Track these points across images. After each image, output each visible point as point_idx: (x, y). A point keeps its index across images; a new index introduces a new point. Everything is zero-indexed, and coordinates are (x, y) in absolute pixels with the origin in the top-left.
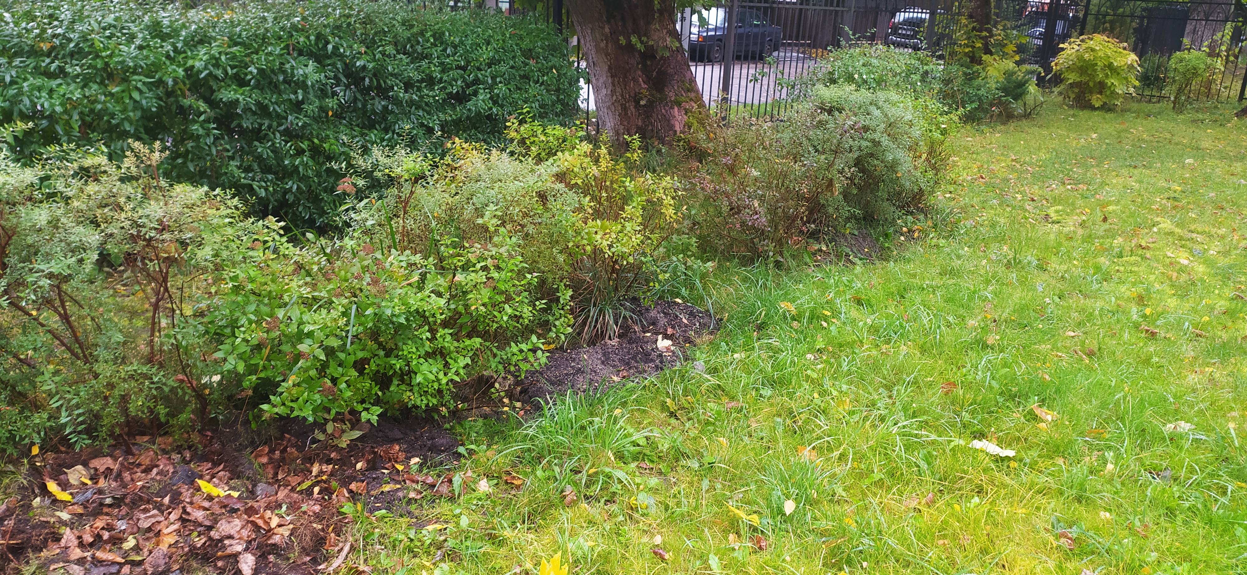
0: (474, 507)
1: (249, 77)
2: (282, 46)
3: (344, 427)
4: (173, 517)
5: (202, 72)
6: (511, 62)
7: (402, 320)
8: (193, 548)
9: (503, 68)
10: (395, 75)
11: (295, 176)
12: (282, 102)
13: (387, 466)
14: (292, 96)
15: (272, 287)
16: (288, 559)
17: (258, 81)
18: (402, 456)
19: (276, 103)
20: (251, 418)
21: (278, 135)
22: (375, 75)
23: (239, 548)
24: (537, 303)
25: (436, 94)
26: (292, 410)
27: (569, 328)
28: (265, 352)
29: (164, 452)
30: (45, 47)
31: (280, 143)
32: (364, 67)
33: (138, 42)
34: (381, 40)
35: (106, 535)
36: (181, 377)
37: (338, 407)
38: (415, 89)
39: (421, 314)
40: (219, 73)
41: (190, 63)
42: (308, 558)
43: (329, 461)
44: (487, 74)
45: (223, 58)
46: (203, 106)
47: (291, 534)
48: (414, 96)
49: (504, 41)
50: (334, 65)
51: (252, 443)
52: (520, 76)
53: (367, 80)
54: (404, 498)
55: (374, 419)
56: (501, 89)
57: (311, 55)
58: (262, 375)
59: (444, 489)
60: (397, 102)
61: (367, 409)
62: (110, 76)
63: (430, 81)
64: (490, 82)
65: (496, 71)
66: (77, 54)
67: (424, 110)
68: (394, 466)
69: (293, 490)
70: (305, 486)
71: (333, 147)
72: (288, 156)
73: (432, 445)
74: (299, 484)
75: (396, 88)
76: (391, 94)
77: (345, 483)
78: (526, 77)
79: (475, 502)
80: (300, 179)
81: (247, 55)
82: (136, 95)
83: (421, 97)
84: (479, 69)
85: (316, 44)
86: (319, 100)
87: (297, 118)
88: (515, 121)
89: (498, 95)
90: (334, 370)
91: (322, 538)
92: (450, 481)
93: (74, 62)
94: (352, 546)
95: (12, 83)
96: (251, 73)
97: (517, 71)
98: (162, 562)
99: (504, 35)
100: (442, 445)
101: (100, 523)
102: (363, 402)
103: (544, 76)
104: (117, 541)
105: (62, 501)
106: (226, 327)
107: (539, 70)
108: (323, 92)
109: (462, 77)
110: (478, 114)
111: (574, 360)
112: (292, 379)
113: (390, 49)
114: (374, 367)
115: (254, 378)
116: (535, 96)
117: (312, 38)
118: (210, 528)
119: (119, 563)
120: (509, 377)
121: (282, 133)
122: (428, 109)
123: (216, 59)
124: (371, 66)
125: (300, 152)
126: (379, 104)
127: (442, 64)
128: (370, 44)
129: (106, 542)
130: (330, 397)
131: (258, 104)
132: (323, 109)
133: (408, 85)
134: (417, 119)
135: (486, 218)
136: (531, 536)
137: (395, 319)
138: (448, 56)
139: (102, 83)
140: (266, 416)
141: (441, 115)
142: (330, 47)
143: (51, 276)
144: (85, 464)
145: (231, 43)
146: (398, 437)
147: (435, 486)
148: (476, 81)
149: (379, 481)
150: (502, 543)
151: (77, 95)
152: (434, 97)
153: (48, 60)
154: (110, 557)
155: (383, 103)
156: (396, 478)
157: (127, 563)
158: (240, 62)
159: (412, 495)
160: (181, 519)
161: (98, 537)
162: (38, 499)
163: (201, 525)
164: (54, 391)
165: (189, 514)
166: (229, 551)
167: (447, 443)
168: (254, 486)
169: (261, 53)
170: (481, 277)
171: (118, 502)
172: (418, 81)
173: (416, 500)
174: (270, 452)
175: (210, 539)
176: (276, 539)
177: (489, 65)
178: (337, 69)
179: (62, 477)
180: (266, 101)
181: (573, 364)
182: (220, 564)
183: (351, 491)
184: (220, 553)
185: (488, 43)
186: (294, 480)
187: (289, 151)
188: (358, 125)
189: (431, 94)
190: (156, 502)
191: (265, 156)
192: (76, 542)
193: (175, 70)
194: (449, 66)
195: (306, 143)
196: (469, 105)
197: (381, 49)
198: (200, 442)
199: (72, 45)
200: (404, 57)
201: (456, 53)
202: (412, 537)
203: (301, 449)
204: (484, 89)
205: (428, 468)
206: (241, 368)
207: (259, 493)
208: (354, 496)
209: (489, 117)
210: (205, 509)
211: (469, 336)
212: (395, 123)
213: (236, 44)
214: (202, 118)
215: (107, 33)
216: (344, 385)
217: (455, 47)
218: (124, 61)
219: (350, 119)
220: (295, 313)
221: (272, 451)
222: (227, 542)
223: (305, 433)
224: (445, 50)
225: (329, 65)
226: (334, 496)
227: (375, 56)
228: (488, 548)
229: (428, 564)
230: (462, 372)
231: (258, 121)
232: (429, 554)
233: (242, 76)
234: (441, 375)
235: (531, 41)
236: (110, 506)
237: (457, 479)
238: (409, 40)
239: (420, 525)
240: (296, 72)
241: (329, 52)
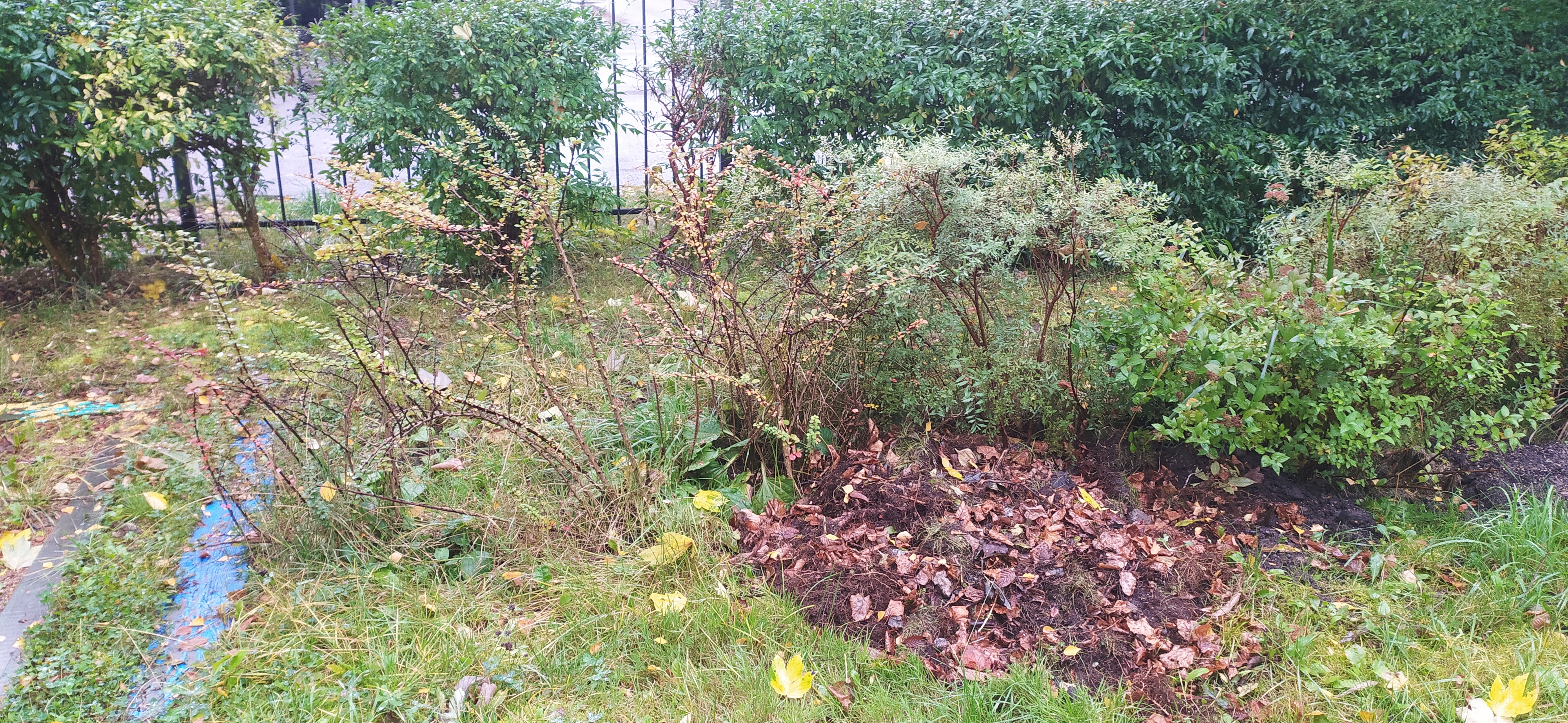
0: (1396, 598)
1: (1151, 68)
2: (1194, 30)
3: (1232, 471)
4: (1056, 517)
5: (1102, 62)
6: (1496, 51)
7: (1334, 355)
8: (1076, 552)
9: (1481, 57)
10: (1326, 66)
11: (1180, 186)
12: (1181, 98)
13: (1283, 525)
14: (1195, 91)
15: (1178, 299)
16: (1170, 590)
17: (1160, 72)
18: (1301, 519)
19: (1175, 99)
20: (1130, 439)
21: (1170, 136)
22: (1300, 65)
23: (1121, 565)
24: (1518, 365)
25: (1380, 91)
26: (1187, 434)
27: (1546, 414)
28: (1162, 368)
29: (1039, 456)
30: (954, 34)
31: (1170, 146)
32: (1288, 56)
33: (1044, 27)
34: (1316, 21)
35: (995, 518)
36: (1064, 382)
37: (1239, 442)
38: (1350, 84)
39: (1356, 353)
40: (1120, 62)
41: (1091, 51)
42: (1191, 597)
43: (1212, 504)
44: (1457, 66)
45: (1129, 45)
46: (1095, 100)
47: (1174, 566)
48: (1348, 93)
49: (1489, 21)
50: (1250, 53)
51: (1128, 466)
52: (1505, 69)
53: (1290, 72)
54: (1305, 564)
55: (1277, 467)
56: (1473, 87)
57: (1226, 42)
58: (1154, 393)
59: (1358, 567)
60: (1325, 102)
61: (1269, 454)
62: (1010, 67)
63: (1373, 74)
64: (1458, 76)
65: (1470, 62)
66: (984, 41)
67: (1356, 112)
68: (1291, 528)
69: (1171, 524)
70: (1186, 522)
71: (1232, 153)
72: (1175, 161)
73: (1342, 515)
74: (1178, 520)
75: (1325, 83)
76: (1316, 90)
77: (1230, 531)
78: (1513, 72)
79: (1398, 592)
80: (1184, 190)
81: (1154, 42)
82: (1033, 86)
83: (1356, 95)
84: (1445, 59)
85: (1233, 27)
86: (1225, 95)
87: (1195, 116)
88: (1505, 127)
89: (1467, 95)
90: (1239, 400)
91: (1206, 581)
92: (1367, 560)
93: (980, 50)
94: (1242, 597)
95: (924, 71)
96: (1155, 63)
97: (1502, 62)
98: (1048, 556)
99: (1490, 12)
100: (1356, 518)
101: (989, 505)
102: (1265, 444)
103: (1543, 69)
104: (1005, 525)
105: (954, 478)
106: (1121, 335)
107: (1538, 63)
108: (1231, 86)
109: (1418, 69)
110: (1434, 119)
111: (1551, 456)
112: (1191, 402)
113: (1326, 34)
114: (1286, 407)
115: (1144, 395)
116: (1524, 98)
117: (1231, 20)
118: (1092, 537)
119: (1008, 546)
120: (1444, 461)
121: (1176, 134)
122: (1362, 110)
123: (1120, 47)
124: (1297, 54)
125: (1192, 157)
126: (1296, 103)
127: (1393, 52)
128: (1301, 26)
129: (995, 523)
130: (1232, 430)
131: (1156, 99)
132: (1228, 108)
133: (1343, 78)
134: (1346, 123)
135: (1466, 244)
136: (1477, 649)
137: (1325, 353)
138: (1404, 41)
139: (1001, 73)
140: (1157, 436)
141: (1379, 118)
142: (1251, 31)
143: (981, 256)
144: (974, 449)
145: (1138, 29)
146: (1297, 496)
147: (1345, 561)
148: (1439, 75)
149: (1274, 539)
150: (1435, 645)
151: (979, 84)
152: (1374, 94)
153: (956, 48)
154: (1001, 537)
155: (1304, 101)
156: (1295, 540)
157: (1015, 547)
158: (1144, 50)
159: (1315, 563)
160: (1063, 521)
161: (989, 517)
162: (935, 471)
163: (1083, 532)
164: (960, 371)
165: (1071, 518)
166: (1110, 564)
167: (1363, 517)
168: (1130, 510)
169: (1169, 39)
170: (1451, 317)
171: (1002, 491)
172: (1356, 74)
173: (1320, 571)
174: (1144, 480)
175: (1092, 547)
176: (1158, 567)
177: (1460, 55)
178: (1254, 59)
179: (953, 456)
180: (1164, 96)
181: (1548, 461)
182: (1100, 575)
183: (1239, 541)
184: (1101, 564)
185: (1464, 23)
186: (1173, 515)
187: (1178, 155)
188: (1263, 129)
189: (1371, 90)
190: (1041, 499)
191: (1151, 160)
192: (969, 517)
193: (1074, 59)
194: (1403, 55)
195: (1200, 146)
196: (1421, 107)
197: (1314, 32)
198: (1074, 453)
199: (981, 32)
200: (1343, 42)
201: (1414, 39)
202: (1316, 609)
203: (1179, 484)
204: (1449, 86)
205: (1335, 539)
206: (1134, 381)
207: (1134, 518)
208: (1243, 547)
209: (1447, 125)
210: (1088, 517)
211: (1411, 392)
212: (1315, 127)
213: (1143, 29)
214: (1094, 114)
215: (1014, 19)
216: (1250, 420)
217: (1415, 29)
218: (1028, 49)
219: (1256, 120)
220: (1204, 330)
221: (1147, 480)
222: (1108, 554)
223: (1185, 469)
224: (1400, 33)
225: (1243, 53)
226: (1219, 541)
227: (1305, 42)
228: (1415, 645)
229: (1336, 643)
230: (1397, 433)
231: (1151, 119)
232: (1336, 632)
233: (1144, 67)
234: (1368, 433)
235: (1531, 21)
236: (995, 492)
237: (1377, 560)
238: (1352, 21)
239: (1326, 597)
240: (1205, 61)
241: (1249, 37)
